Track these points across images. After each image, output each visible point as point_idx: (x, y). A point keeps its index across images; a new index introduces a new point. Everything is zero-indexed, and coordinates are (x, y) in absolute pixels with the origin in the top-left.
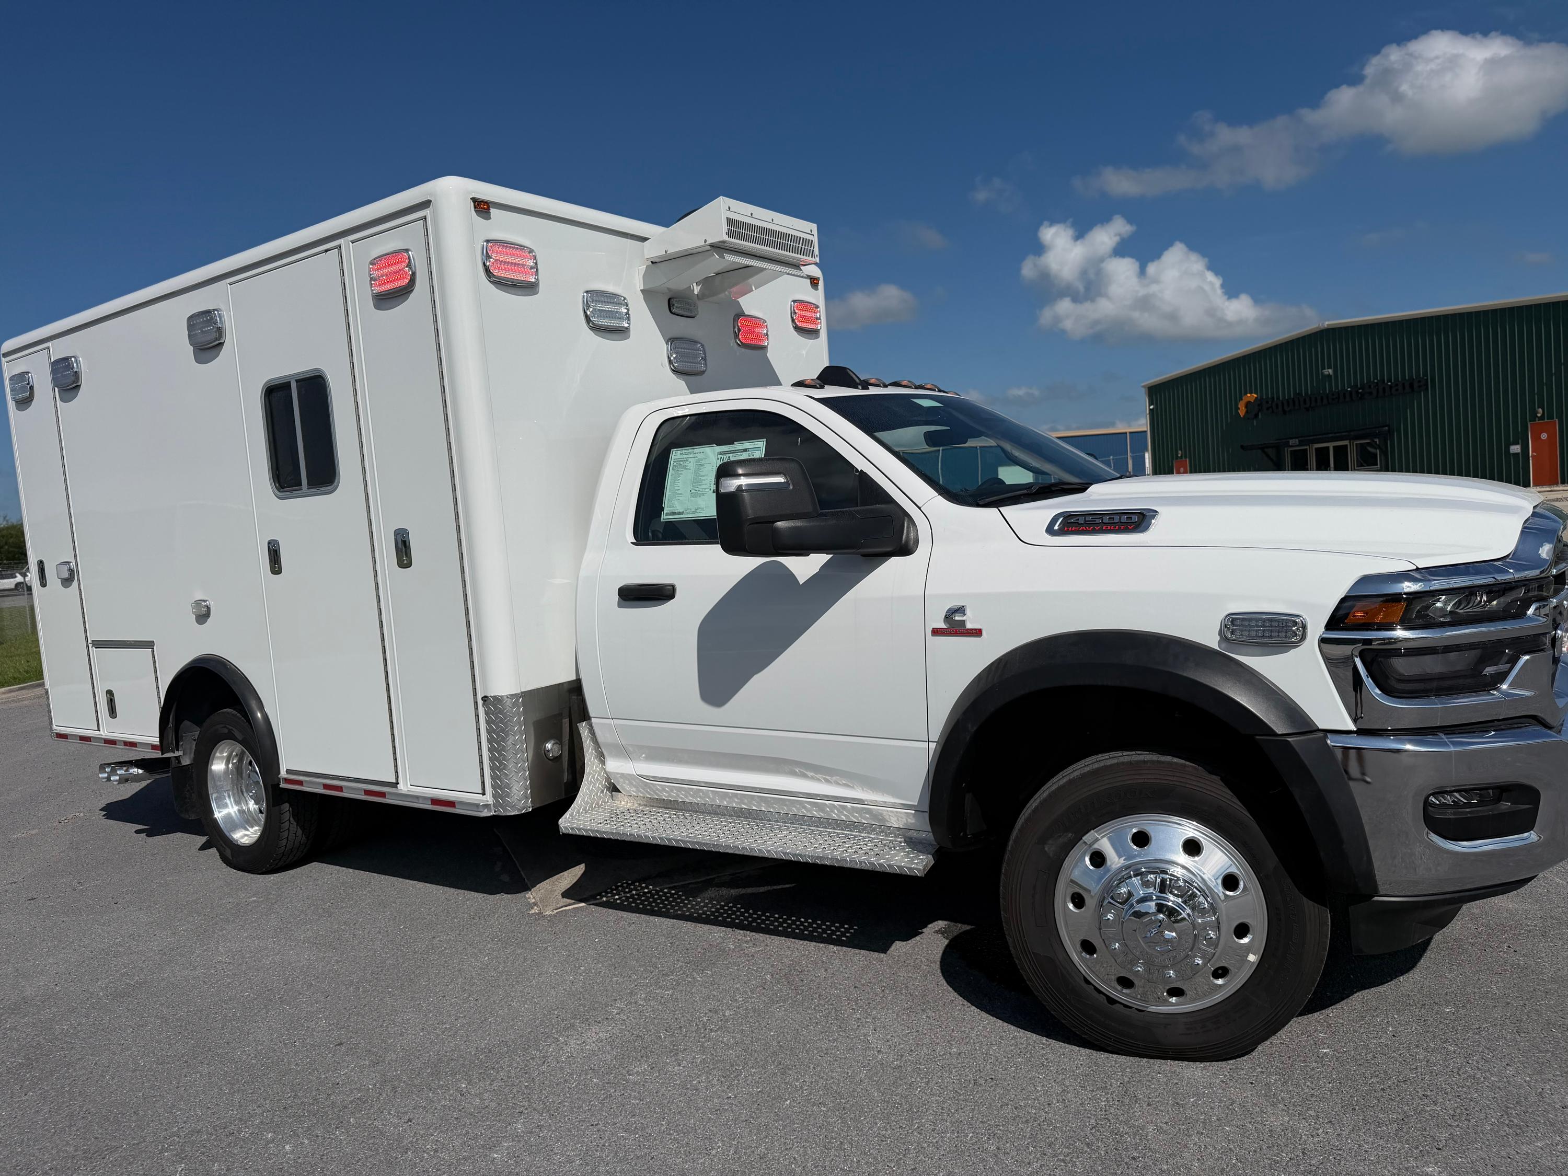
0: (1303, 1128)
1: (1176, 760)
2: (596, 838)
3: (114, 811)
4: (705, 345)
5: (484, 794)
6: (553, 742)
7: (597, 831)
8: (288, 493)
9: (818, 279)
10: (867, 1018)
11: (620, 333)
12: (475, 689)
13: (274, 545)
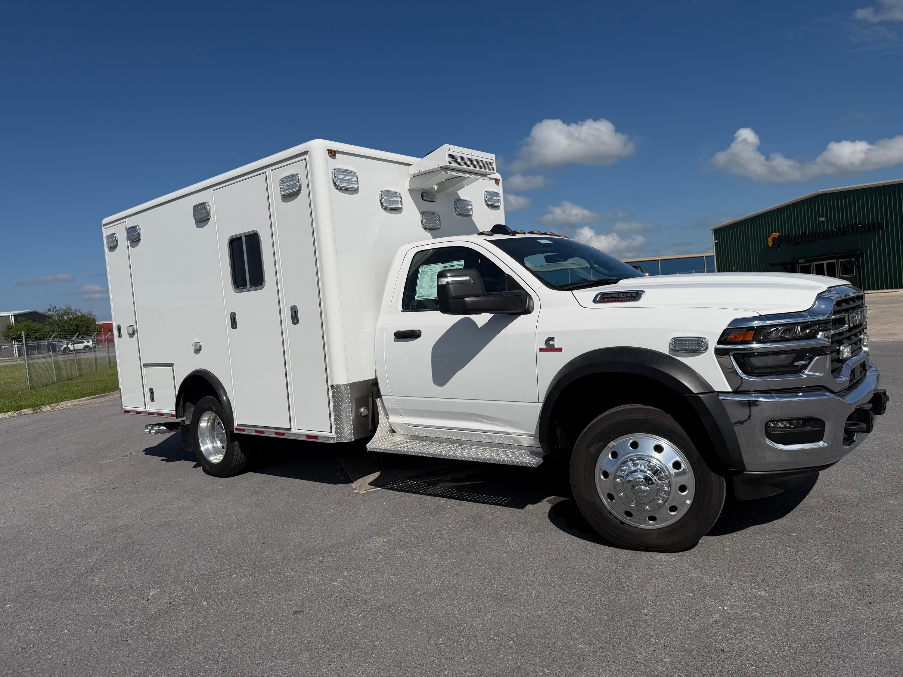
0: (706, 578)
1: (650, 407)
2: (384, 453)
3: (149, 451)
4: (440, 215)
5: (331, 432)
6: (364, 408)
7: (384, 449)
8: (241, 290)
9: (499, 180)
10: (510, 534)
11: (398, 210)
12: (327, 382)
13: (233, 315)
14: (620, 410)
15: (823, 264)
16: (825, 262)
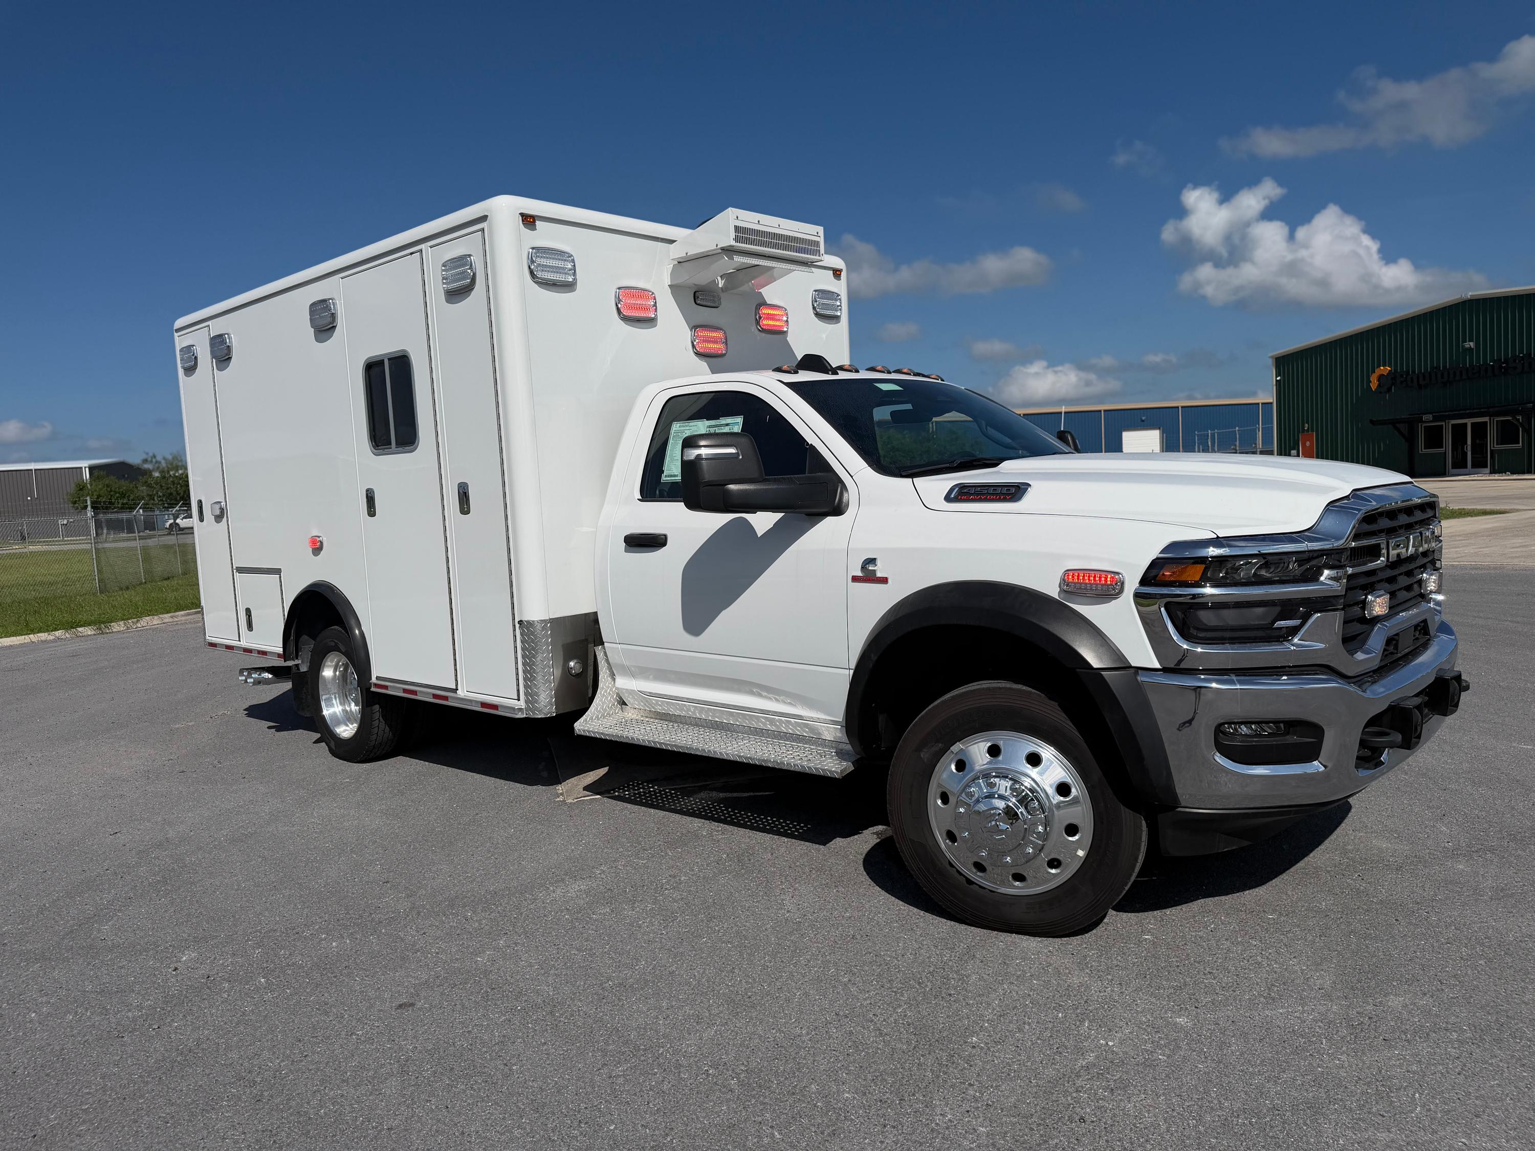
0: (1095, 986)
1: (1024, 688)
2: (601, 739)
3: (255, 711)
4: (727, 333)
5: (519, 700)
6: (575, 661)
7: (602, 733)
8: (381, 451)
9: (840, 271)
10: (790, 888)
11: (650, 322)
12: (513, 614)
13: (370, 493)
14: (974, 690)
15: (1466, 424)
16: (1469, 422)
